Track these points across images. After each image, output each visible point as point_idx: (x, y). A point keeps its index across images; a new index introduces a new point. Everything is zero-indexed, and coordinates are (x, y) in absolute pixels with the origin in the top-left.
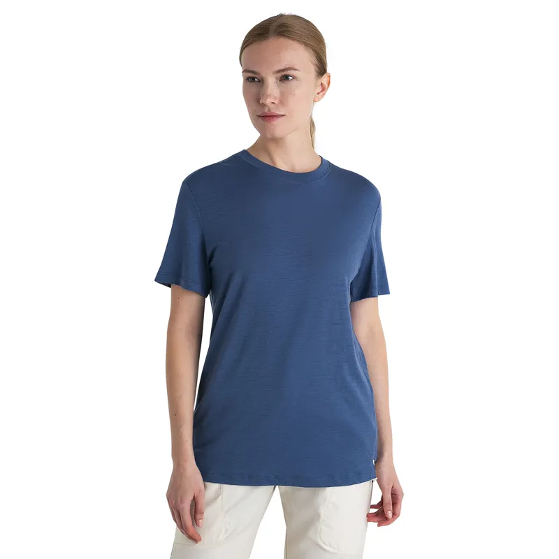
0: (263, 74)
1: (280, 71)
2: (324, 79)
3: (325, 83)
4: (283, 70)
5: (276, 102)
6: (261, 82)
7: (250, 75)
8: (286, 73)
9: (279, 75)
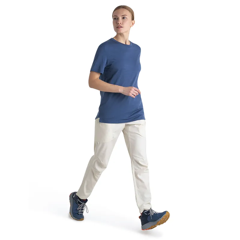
0: (119, 16)
1: (123, 16)
2: (133, 21)
3: (133, 23)
4: (123, 15)
5: (121, 23)
6: (118, 19)
7: (115, 17)
8: (124, 16)
9: (123, 17)
